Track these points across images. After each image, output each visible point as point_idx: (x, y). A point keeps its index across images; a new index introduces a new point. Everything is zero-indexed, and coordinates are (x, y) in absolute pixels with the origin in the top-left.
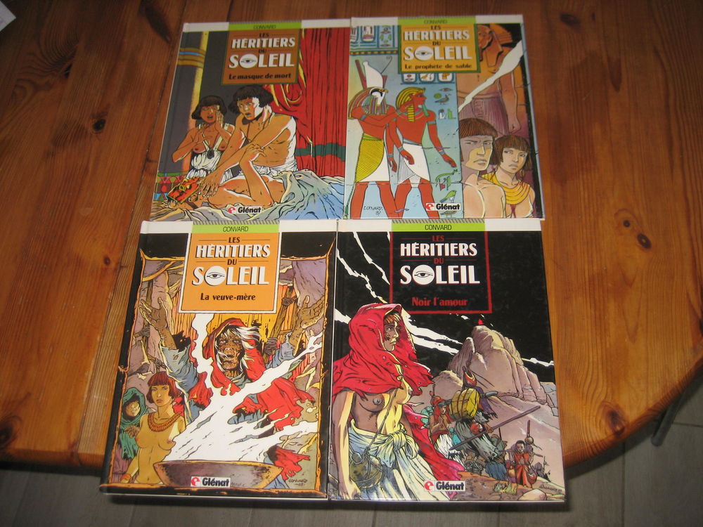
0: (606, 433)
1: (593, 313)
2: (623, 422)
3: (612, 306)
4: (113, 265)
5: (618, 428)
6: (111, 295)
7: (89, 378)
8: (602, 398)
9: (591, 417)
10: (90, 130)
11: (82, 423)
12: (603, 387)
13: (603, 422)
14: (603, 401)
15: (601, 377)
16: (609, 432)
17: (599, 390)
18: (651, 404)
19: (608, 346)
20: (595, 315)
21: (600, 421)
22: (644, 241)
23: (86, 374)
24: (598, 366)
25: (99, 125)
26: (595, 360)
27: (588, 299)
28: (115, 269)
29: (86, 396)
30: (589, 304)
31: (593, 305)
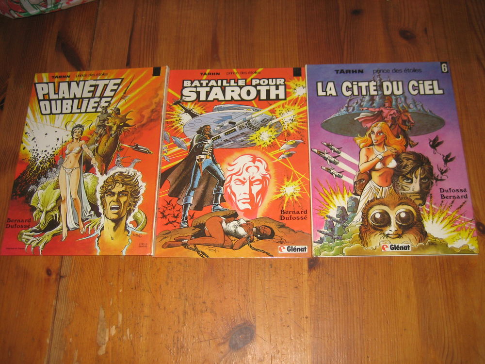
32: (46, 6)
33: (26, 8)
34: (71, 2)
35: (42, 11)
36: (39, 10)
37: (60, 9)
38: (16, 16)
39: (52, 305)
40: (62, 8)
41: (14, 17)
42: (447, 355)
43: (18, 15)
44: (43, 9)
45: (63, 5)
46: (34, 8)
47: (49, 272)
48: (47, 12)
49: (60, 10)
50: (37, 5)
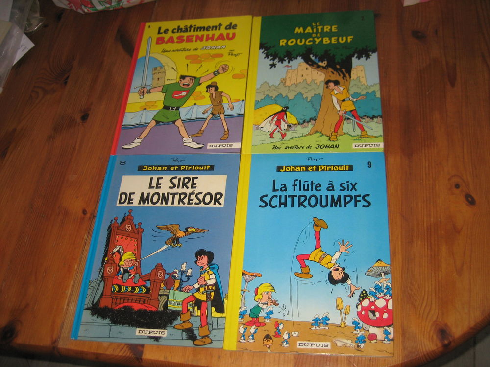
0: (437, 345)
1: (429, 253)
2: (450, 338)
3: (444, 249)
4: (88, 215)
5: (446, 342)
6: (86, 236)
7: (68, 295)
8: (434, 318)
9: (425, 333)
10: (79, 120)
11: (62, 327)
12: (435, 310)
13: (435, 337)
14: (435, 321)
15: (434, 302)
16: (439, 345)
17: (432, 312)
18: (472, 324)
19: (440, 279)
20: (431, 255)
21: (432, 336)
22: (470, 199)
23: (66, 292)
24: (432, 295)
25: (85, 118)
26: (430, 290)
27: (426, 243)
28: (90, 218)
29: (65, 307)
30: (426, 247)
31: (429, 248)
32: (110, 4)
33: (94, 4)
34: (131, 1)
35: (107, 8)
36: (104, 7)
37: (122, 6)
38: (86, 10)
39: (83, 239)
40: (124, 6)
41: (84, 11)
42: (426, 306)
43: (88, 10)
44: (108, 6)
45: (125, 3)
46: (101, 4)
47: (84, 212)
48: (111, 9)
49: (122, 8)
50: (104, 2)
